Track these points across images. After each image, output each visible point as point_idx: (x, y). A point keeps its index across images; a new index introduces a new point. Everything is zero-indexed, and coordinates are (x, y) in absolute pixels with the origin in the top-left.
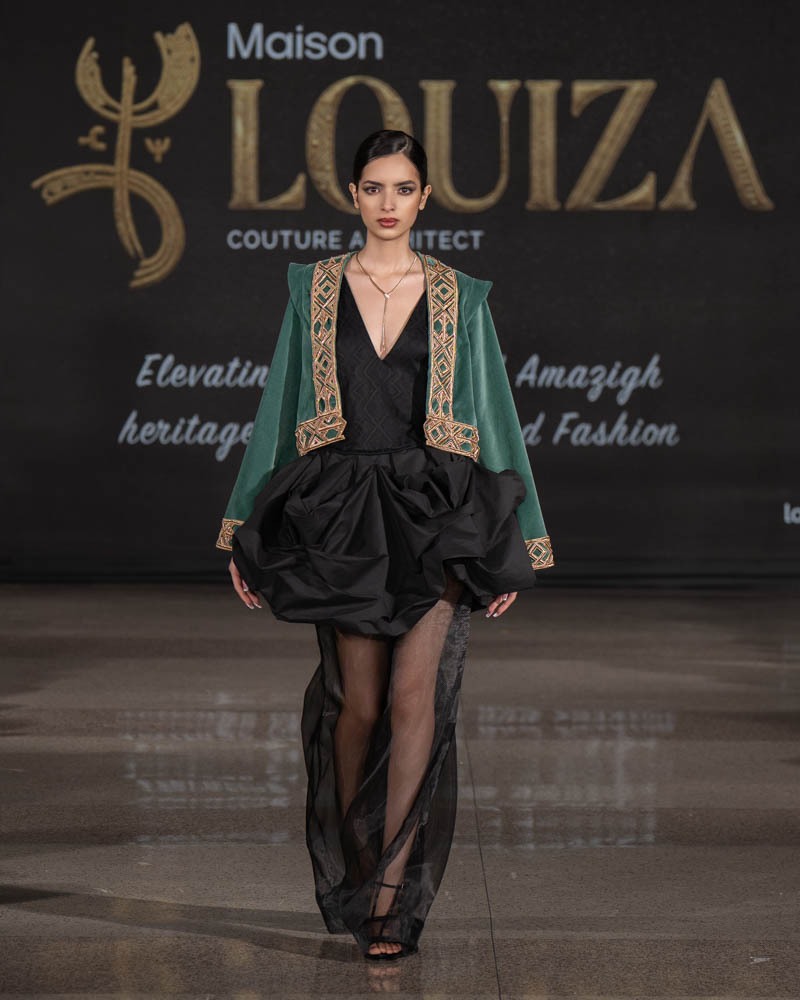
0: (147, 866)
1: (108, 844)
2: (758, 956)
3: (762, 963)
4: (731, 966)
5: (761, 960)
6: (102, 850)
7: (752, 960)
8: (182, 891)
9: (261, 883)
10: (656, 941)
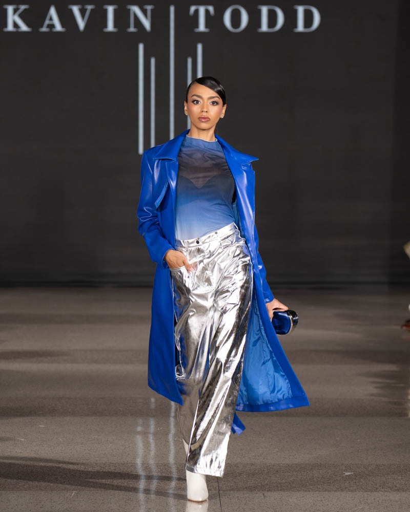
0: (44, 428)
1: (24, 416)
2: (347, 472)
3: (349, 475)
4: (334, 476)
5: (349, 473)
6: (21, 419)
7: (344, 474)
8: (61, 440)
9: (100, 435)
10: (296, 464)
